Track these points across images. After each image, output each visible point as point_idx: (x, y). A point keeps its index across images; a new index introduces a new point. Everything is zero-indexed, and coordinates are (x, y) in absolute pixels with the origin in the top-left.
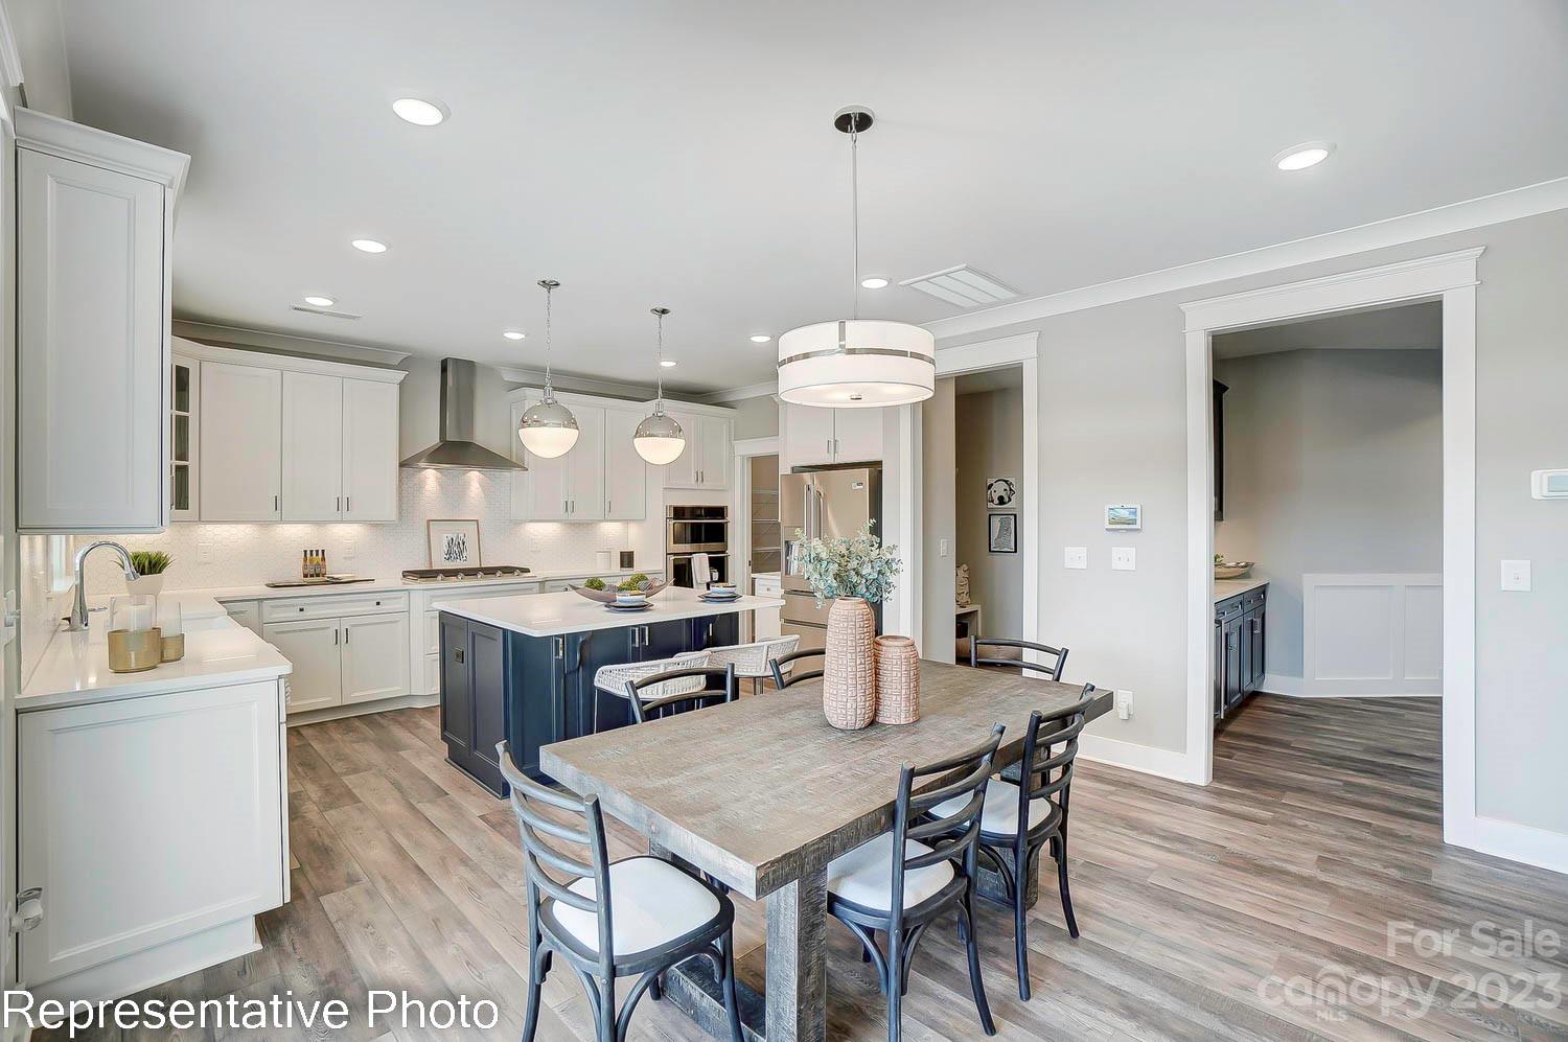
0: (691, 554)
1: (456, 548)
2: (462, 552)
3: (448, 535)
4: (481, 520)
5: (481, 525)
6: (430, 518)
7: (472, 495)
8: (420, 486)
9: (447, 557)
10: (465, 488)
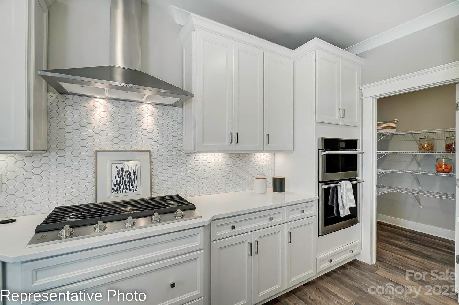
1: (126, 180)
2: (132, 182)
3: (118, 165)
4: (155, 150)
5: (155, 156)
6: (98, 149)
7: (145, 126)
8: (88, 115)
9: (115, 188)
10: (137, 119)
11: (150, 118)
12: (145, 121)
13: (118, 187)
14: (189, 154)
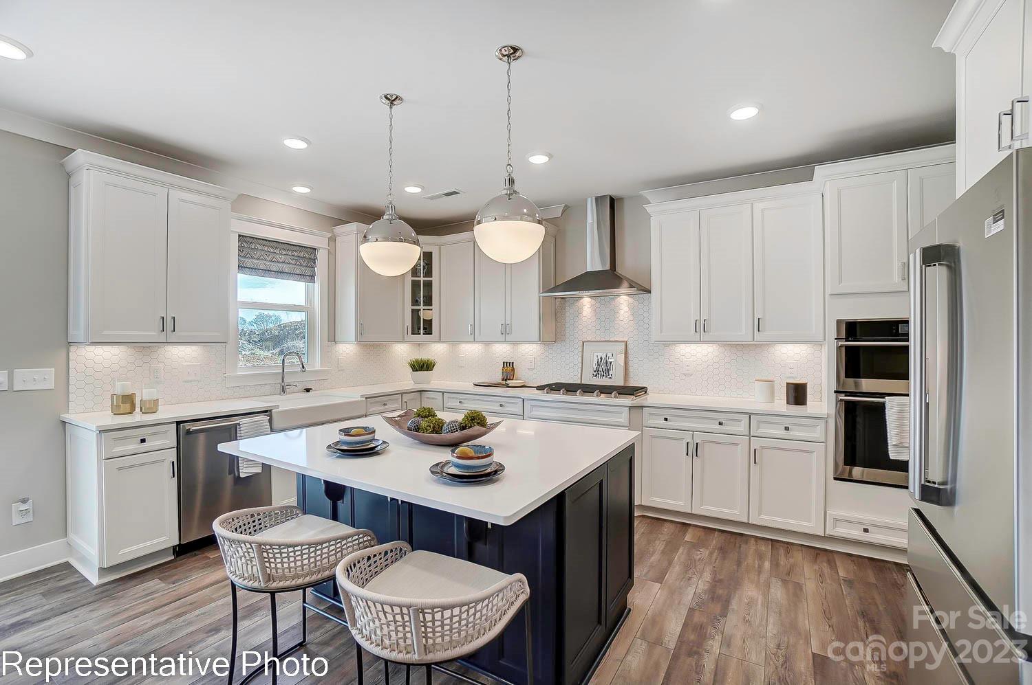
0: (883, 395)
1: (603, 368)
2: (608, 370)
3: (598, 354)
4: (630, 341)
5: (630, 346)
6: (585, 340)
7: (621, 318)
8: (579, 313)
9: (595, 374)
10: (615, 312)
11: (626, 309)
12: (622, 312)
13: (597, 373)
14: (668, 343)
